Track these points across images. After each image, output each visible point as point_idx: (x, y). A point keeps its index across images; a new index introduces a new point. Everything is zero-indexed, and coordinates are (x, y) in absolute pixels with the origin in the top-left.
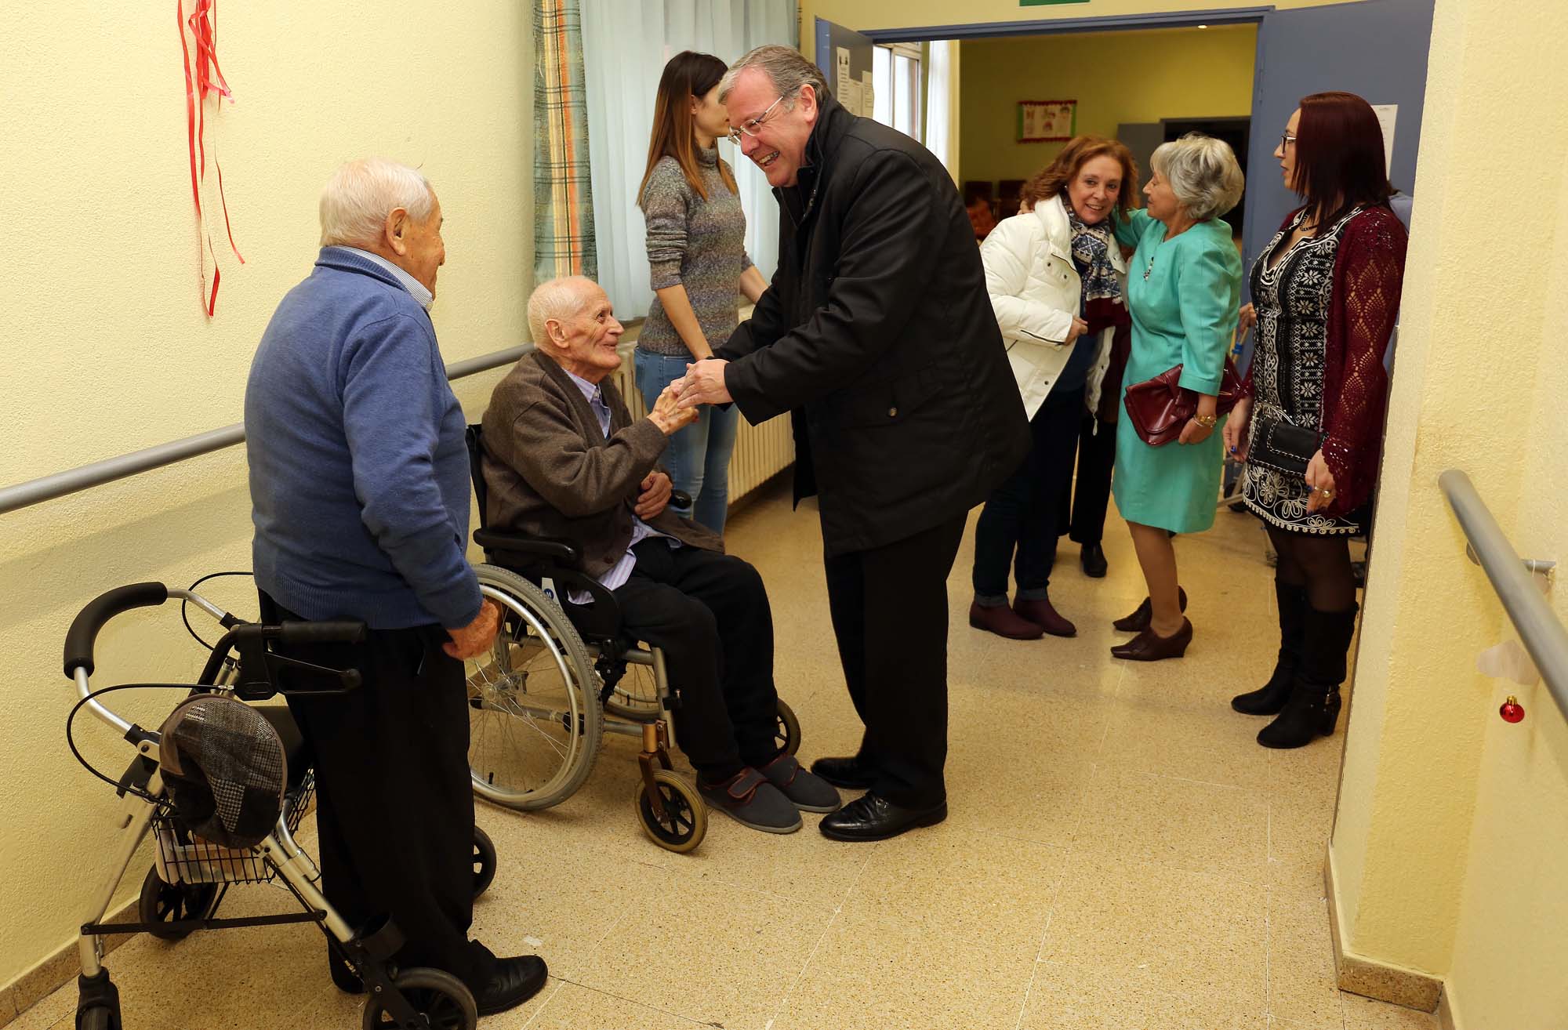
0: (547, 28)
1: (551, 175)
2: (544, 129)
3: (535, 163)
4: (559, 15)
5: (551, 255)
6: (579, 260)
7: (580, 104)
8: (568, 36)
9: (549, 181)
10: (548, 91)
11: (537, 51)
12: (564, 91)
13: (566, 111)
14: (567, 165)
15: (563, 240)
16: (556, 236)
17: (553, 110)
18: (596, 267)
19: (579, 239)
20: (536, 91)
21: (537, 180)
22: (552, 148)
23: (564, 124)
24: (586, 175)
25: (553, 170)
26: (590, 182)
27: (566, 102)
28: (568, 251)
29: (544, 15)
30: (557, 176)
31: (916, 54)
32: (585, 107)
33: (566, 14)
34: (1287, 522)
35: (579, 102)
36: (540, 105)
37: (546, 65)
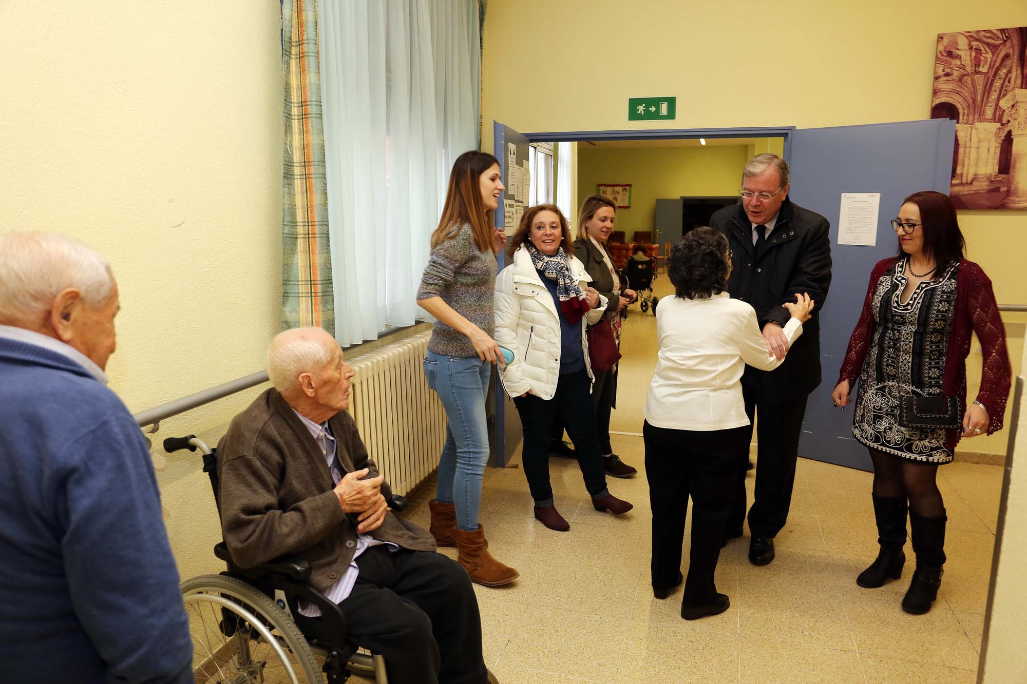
0: (295, 115)
1: (297, 232)
2: (292, 195)
3: (284, 221)
4: (305, 105)
5: (297, 295)
6: (319, 299)
7: (321, 176)
8: (312, 122)
9: (294, 236)
10: (295, 165)
11: (286, 133)
12: (308, 166)
13: (309, 180)
14: (310, 224)
15: (306, 283)
16: (300, 280)
17: (299, 180)
18: (333, 304)
19: (319, 282)
20: (284, 164)
21: (285, 236)
22: (297, 210)
23: (308, 191)
24: (325, 232)
25: (298, 227)
26: (329, 237)
27: (310, 174)
28: (310, 292)
29: (292, 105)
30: (302, 232)
31: (551, 152)
32: (325, 178)
33: (311, 105)
34: (917, 455)
35: (319, 174)
36: (288, 175)
37: (294, 145)
